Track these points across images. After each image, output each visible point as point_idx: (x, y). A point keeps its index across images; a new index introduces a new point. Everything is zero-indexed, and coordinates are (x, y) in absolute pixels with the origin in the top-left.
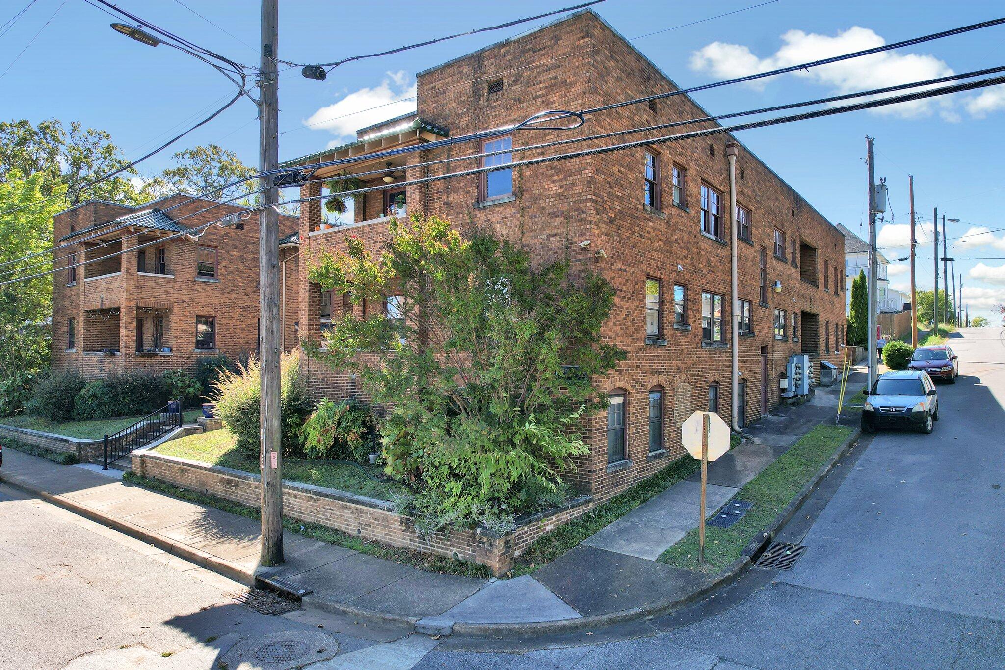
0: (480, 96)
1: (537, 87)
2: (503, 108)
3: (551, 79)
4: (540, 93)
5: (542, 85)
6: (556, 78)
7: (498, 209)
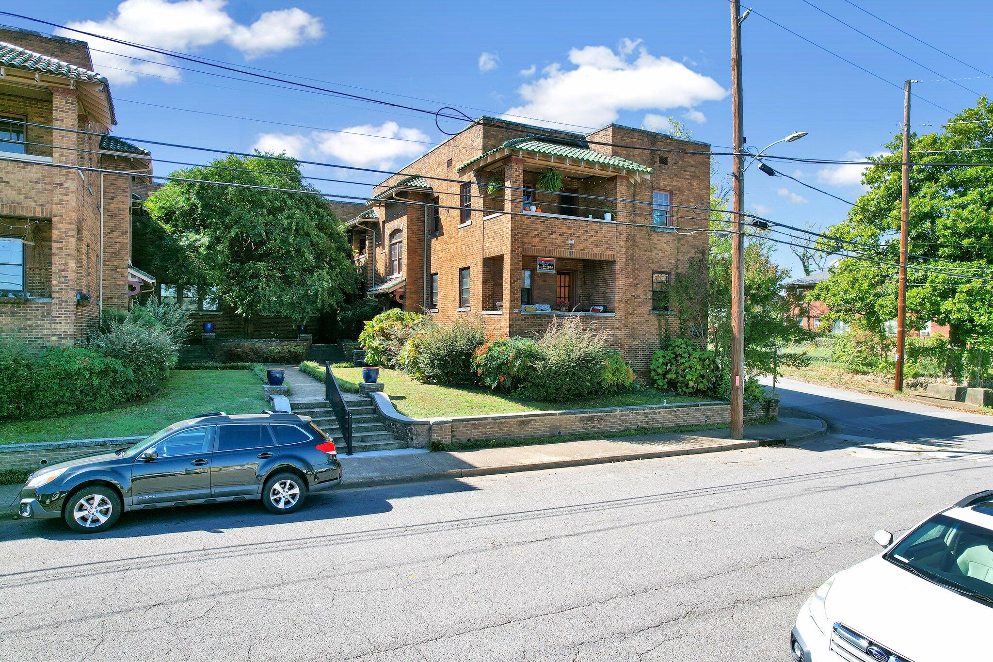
0: (655, 162)
1: (686, 173)
2: (668, 176)
3: (693, 172)
4: (688, 177)
5: (688, 173)
6: (695, 172)
7: (664, 235)
